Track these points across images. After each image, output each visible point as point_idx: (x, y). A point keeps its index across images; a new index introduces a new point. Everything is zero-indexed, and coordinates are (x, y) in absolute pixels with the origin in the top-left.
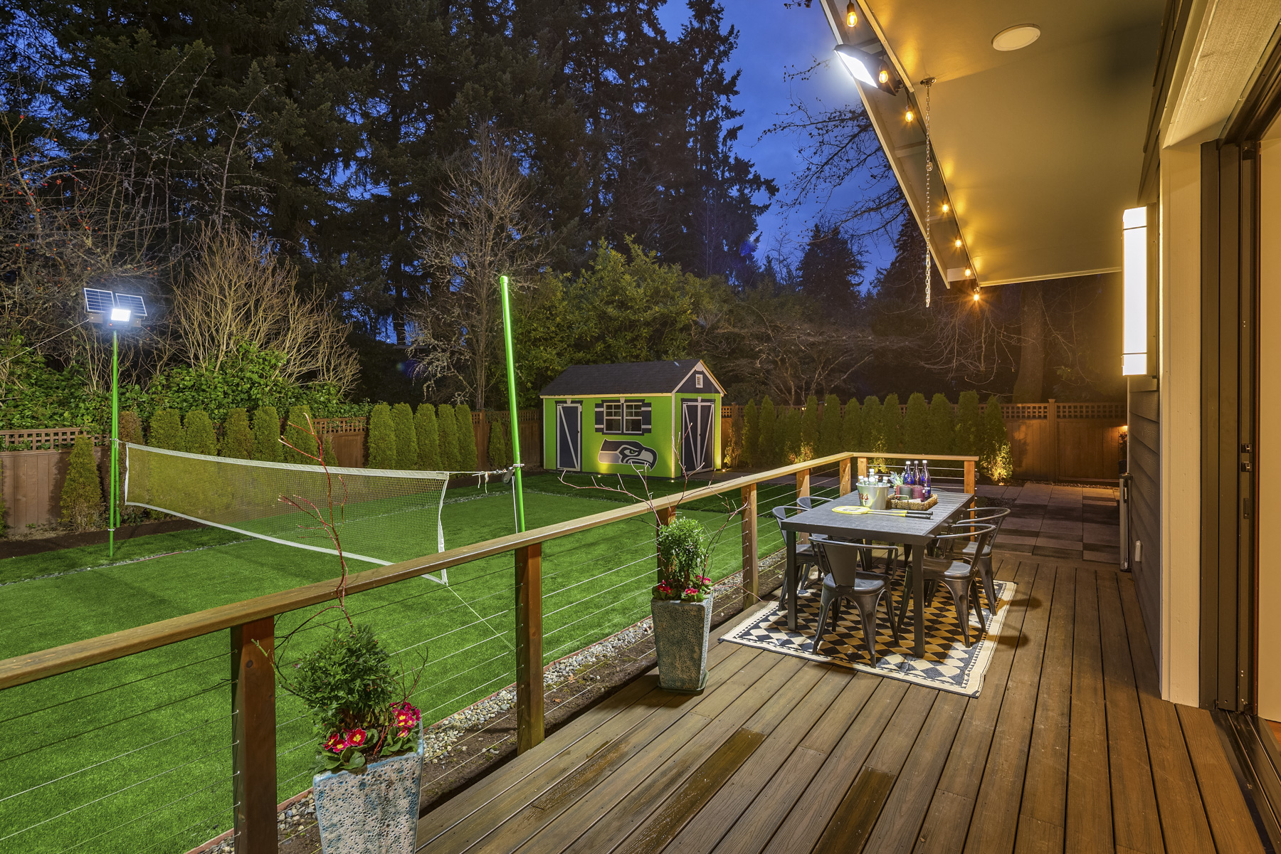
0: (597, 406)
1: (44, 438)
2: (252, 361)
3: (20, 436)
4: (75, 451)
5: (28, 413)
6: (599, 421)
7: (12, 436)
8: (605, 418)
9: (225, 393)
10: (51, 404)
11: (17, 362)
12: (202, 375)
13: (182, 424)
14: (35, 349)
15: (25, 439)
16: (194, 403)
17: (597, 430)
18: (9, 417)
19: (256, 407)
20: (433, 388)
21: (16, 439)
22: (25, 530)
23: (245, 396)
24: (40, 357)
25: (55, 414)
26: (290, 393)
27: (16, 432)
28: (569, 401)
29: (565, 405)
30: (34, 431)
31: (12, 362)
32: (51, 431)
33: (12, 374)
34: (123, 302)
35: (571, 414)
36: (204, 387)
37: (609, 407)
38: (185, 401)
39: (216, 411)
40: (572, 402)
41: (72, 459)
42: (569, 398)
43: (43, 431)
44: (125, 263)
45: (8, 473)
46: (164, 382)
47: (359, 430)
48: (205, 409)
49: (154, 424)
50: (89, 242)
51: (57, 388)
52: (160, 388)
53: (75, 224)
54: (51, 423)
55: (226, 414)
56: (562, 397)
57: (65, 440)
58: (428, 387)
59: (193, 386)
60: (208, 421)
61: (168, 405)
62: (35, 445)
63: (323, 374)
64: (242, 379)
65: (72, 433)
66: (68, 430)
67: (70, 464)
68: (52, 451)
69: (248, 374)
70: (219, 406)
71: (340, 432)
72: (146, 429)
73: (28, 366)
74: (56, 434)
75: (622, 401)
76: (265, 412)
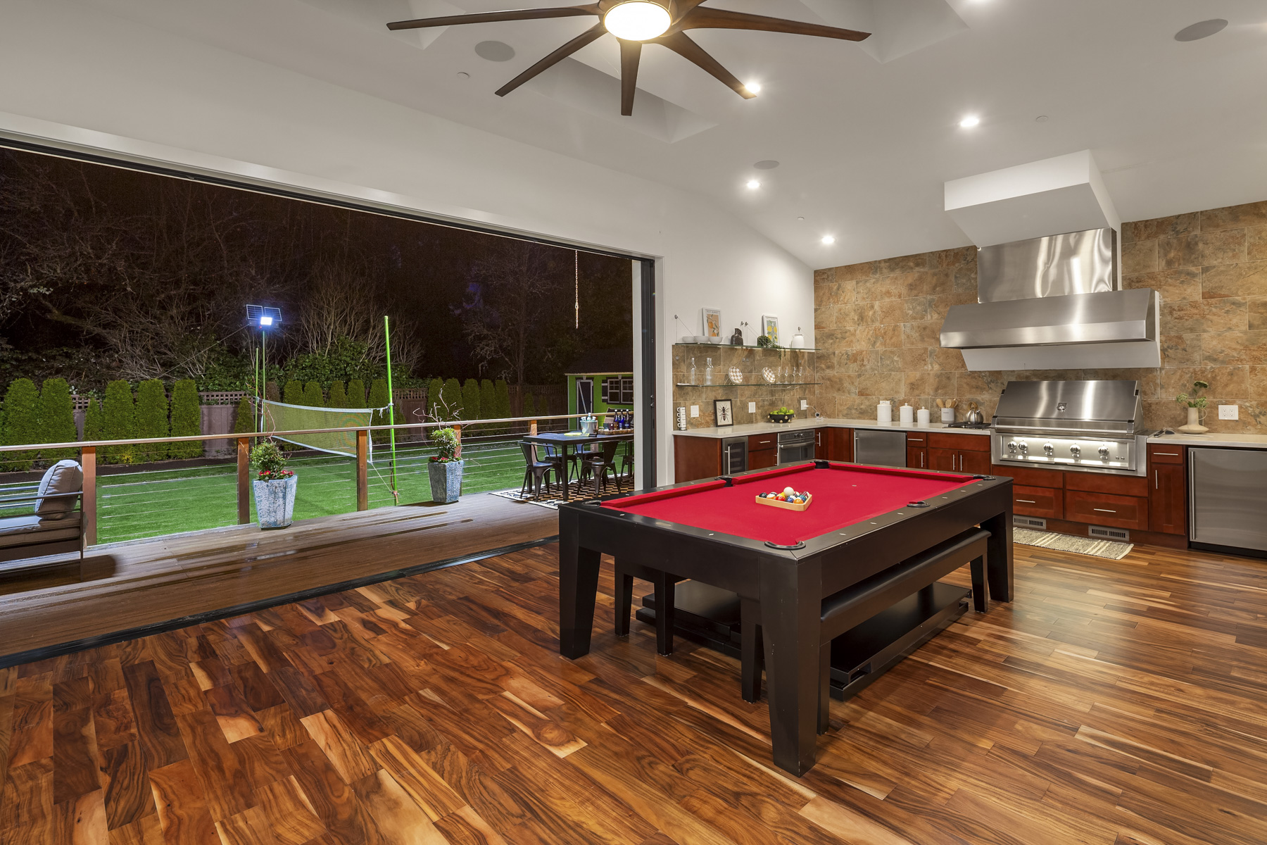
0: (604, 381)
1: (225, 398)
2: (346, 349)
3: (213, 396)
4: (241, 406)
5: (217, 382)
6: (605, 394)
7: (208, 396)
8: (609, 391)
9: (331, 371)
10: (230, 376)
11: (212, 350)
12: (317, 359)
13: (303, 390)
14: (222, 342)
15: (215, 398)
16: (312, 377)
17: (604, 401)
18: (207, 384)
19: (349, 380)
20: (486, 367)
21: (210, 398)
22: (214, 453)
23: (343, 372)
24: (225, 348)
25: (231, 383)
26: (373, 371)
27: (209, 393)
28: (585, 378)
29: (582, 381)
30: (220, 393)
31: (209, 350)
32: (229, 393)
33: (209, 358)
34: (269, 313)
35: (586, 387)
36: (317, 366)
37: (611, 383)
38: (306, 375)
39: (325, 383)
40: (587, 379)
41: (239, 410)
42: (584, 375)
43: (225, 393)
44: (275, 284)
45: (206, 418)
46: (294, 363)
47: (423, 397)
48: (318, 381)
49: (286, 390)
50: (253, 272)
51: (234, 367)
52: (291, 367)
53: (244, 259)
54: (229, 388)
55: (331, 384)
56: (579, 374)
57: (236, 399)
58: (482, 366)
59: (311, 365)
60: (319, 389)
61: (296, 378)
62: (220, 401)
63: (399, 356)
64: (341, 361)
65: (241, 395)
66: (238, 393)
67: (239, 414)
68: (229, 406)
69: (344, 358)
70: (327, 379)
71: (409, 398)
72: (282, 393)
73: (219, 353)
74: (231, 395)
75: (620, 378)
76: (355, 383)
